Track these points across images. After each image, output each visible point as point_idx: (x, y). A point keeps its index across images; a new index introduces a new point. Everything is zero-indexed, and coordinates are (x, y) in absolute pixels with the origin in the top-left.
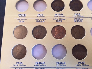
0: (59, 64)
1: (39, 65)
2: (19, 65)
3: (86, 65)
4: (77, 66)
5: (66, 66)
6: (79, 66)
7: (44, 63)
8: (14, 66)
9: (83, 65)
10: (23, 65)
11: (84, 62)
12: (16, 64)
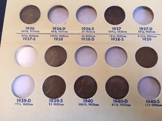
0: (85, 31)
1: (57, 31)
2: (29, 30)
3: (122, 32)
4: (110, 33)
5: (94, 32)
6: (113, 33)
7: (64, 28)
8: (23, 32)
9: (118, 32)
10: (35, 31)
11: (120, 28)
12: (25, 29)
